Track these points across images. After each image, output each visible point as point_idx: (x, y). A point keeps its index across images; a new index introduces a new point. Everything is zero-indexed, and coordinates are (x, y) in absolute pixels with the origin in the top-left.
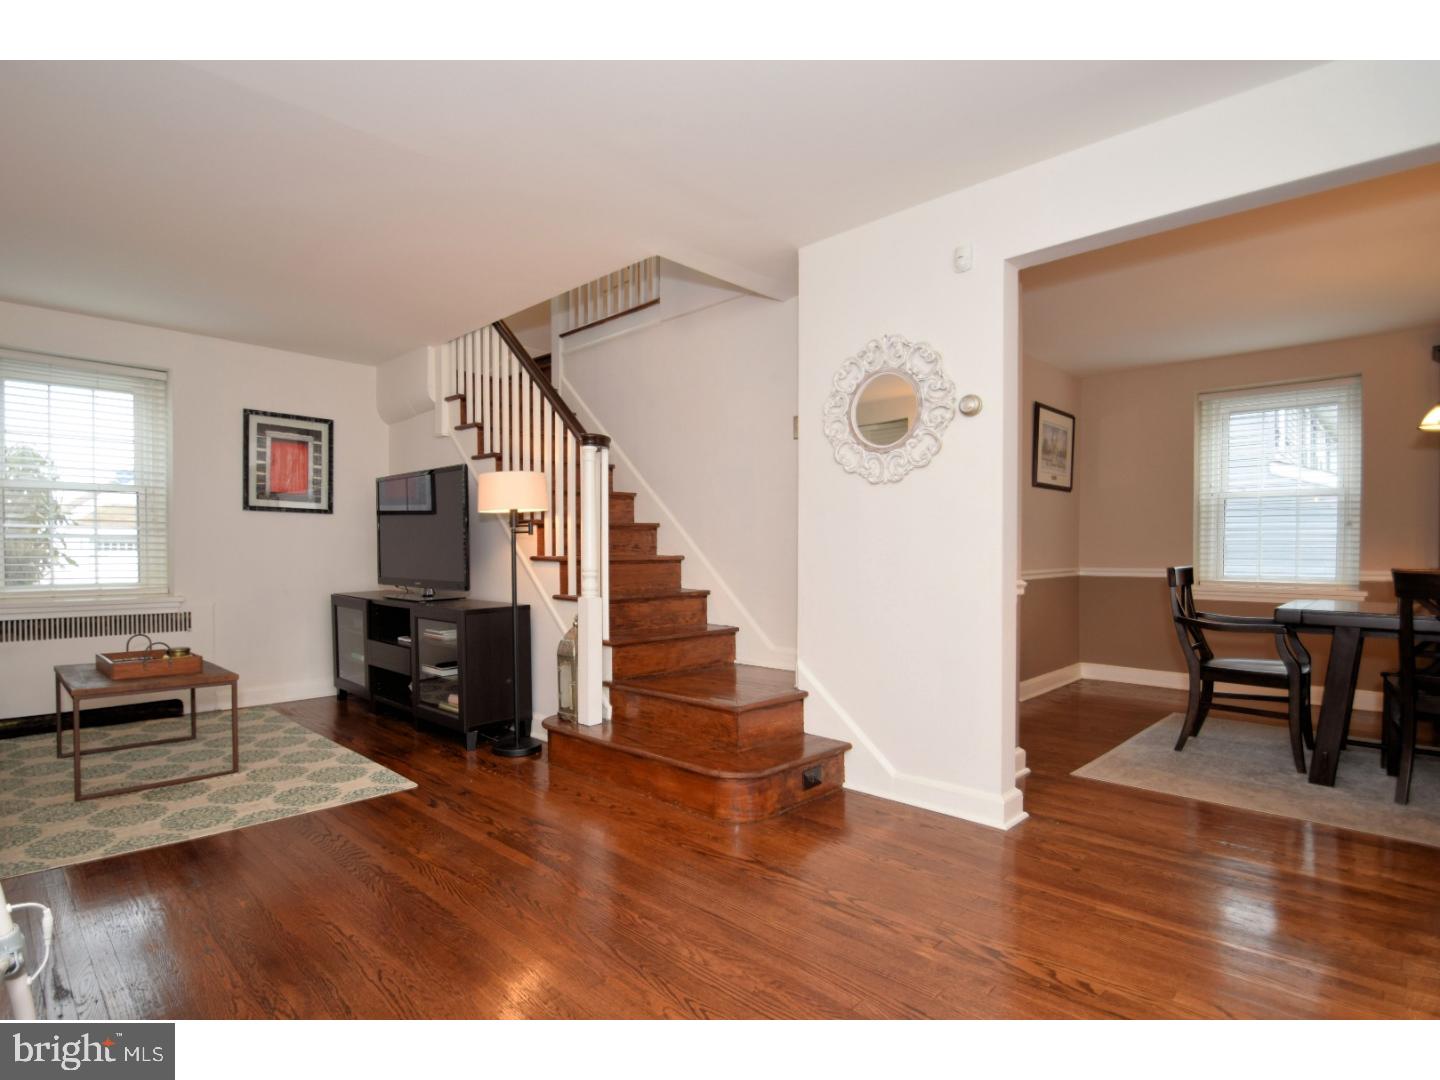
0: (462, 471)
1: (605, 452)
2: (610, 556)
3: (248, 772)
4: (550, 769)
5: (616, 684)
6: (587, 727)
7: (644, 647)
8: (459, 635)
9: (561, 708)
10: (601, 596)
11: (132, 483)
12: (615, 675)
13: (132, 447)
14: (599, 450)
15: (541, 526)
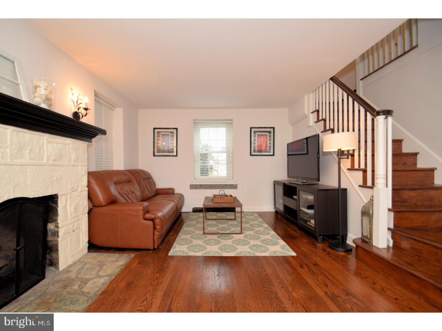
0: (317, 136)
1: (390, 119)
2: (393, 168)
3: (245, 234)
4: (357, 262)
5: (396, 230)
6: (378, 248)
7: (414, 213)
8: (315, 198)
9: (363, 236)
10: (387, 186)
11: (225, 150)
12: (395, 225)
13: (225, 141)
14: (386, 118)
15: (353, 155)
